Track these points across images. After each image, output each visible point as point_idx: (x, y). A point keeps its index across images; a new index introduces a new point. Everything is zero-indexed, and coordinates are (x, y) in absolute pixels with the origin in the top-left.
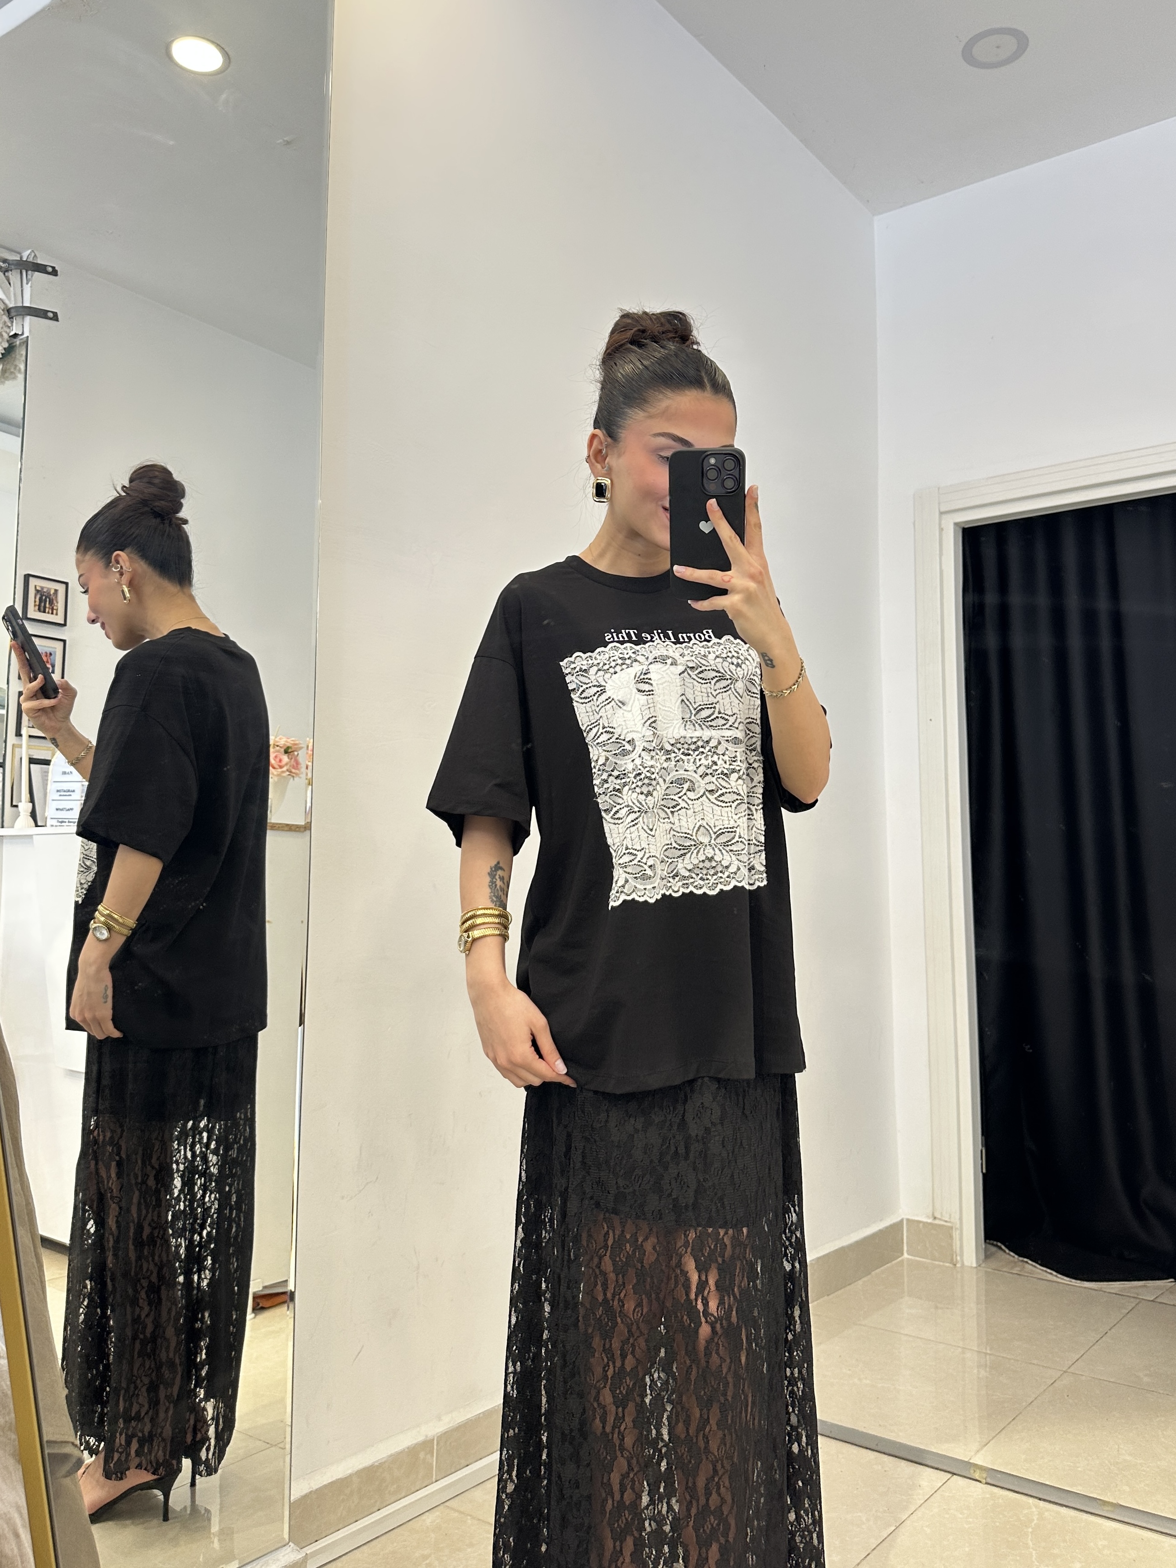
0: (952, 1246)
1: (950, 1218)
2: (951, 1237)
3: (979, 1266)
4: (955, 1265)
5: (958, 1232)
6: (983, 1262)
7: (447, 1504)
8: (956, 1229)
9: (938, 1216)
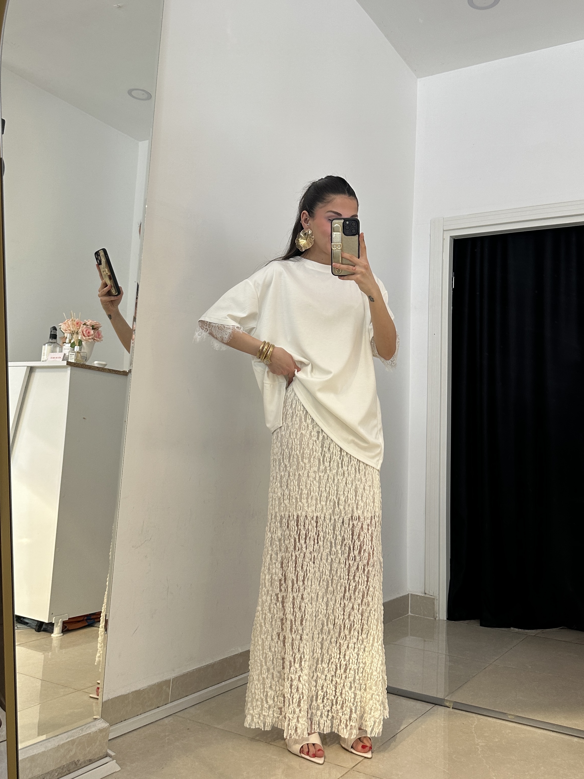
0: (434, 608)
1: (434, 594)
2: (434, 603)
4: (435, 619)
5: (437, 601)
8: (437, 599)
9: (427, 593)
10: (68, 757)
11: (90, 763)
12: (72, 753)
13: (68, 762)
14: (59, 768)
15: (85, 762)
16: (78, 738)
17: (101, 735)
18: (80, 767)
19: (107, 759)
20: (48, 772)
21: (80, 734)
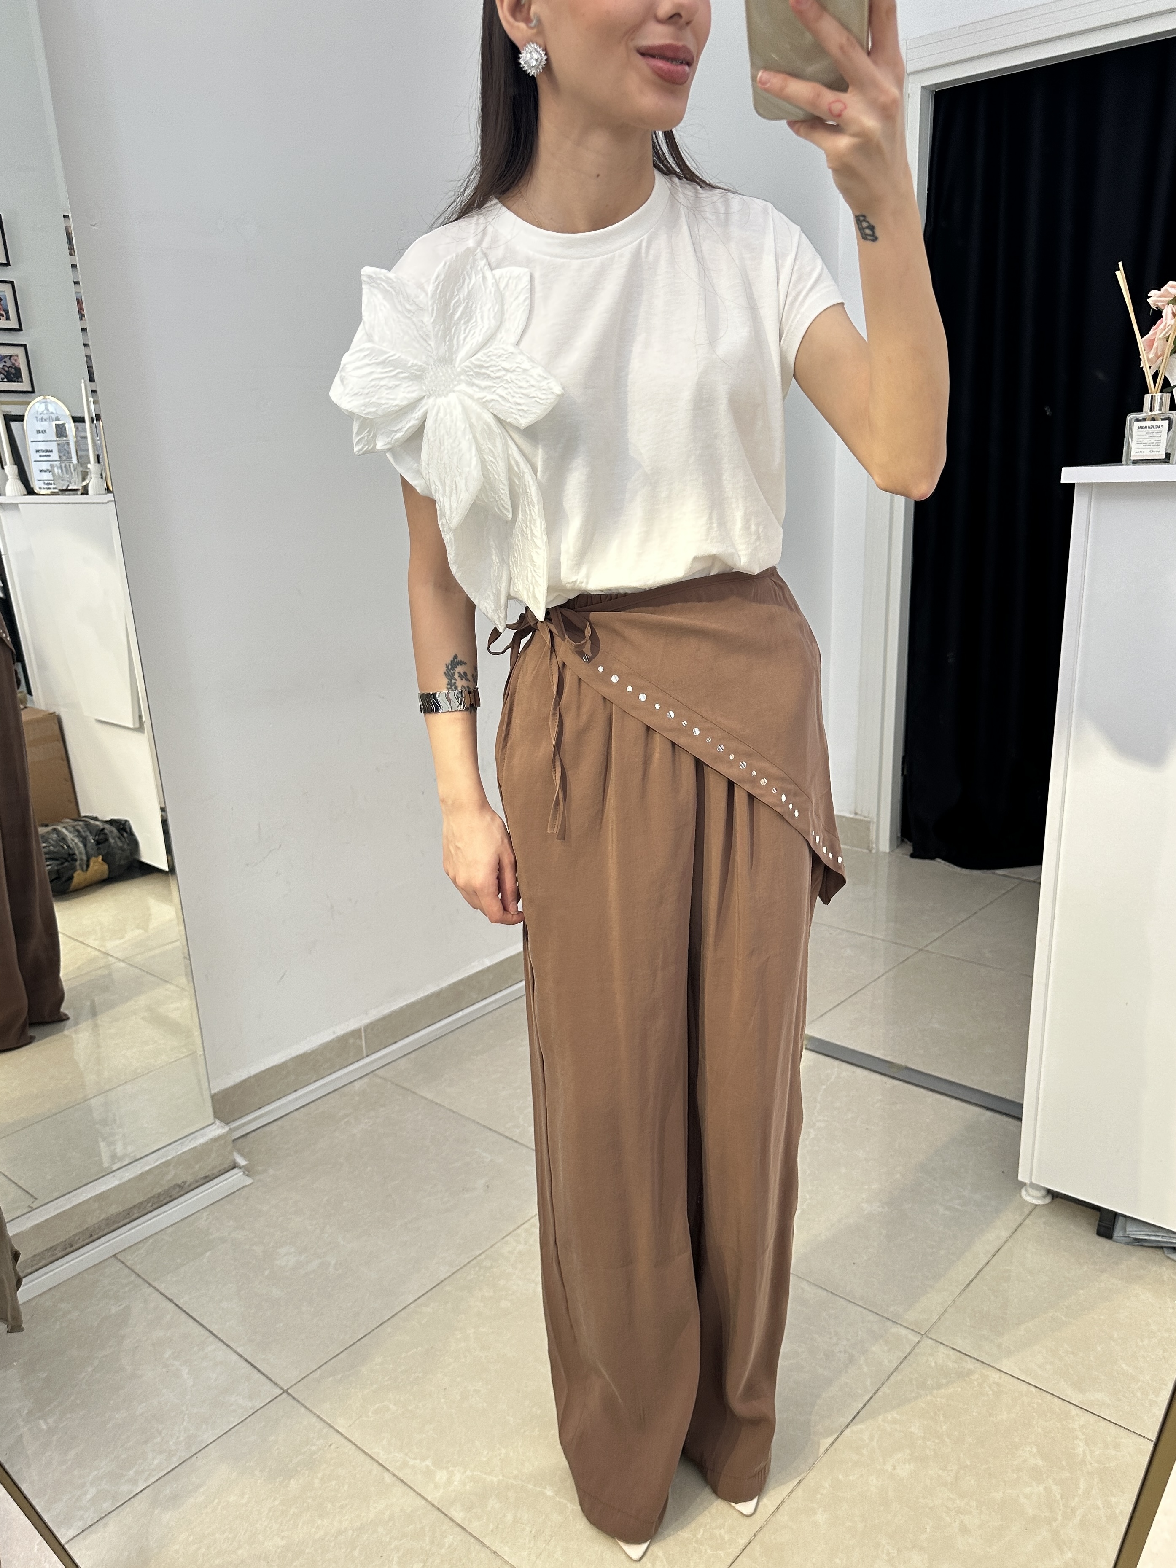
0: (868, 836)
1: (869, 813)
2: (868, 829)
3: (893, 851)
4: (870, 851)
5: (875, 825)
6: (898, 847)
7: (376, 1072)
8: (873, 823)
9: (859, 812)
10: (164, 1182)
11: (208, 1179)
12: (169, 1177)
13: (166, 1188)
14: (151, 1197)
15: (197, 1181)
16: (175, 1157)
17: (217, 1144)
18: (191, 1188)
19: (235, 1171)
20: (134, 1206)
21: (179, 1151)
